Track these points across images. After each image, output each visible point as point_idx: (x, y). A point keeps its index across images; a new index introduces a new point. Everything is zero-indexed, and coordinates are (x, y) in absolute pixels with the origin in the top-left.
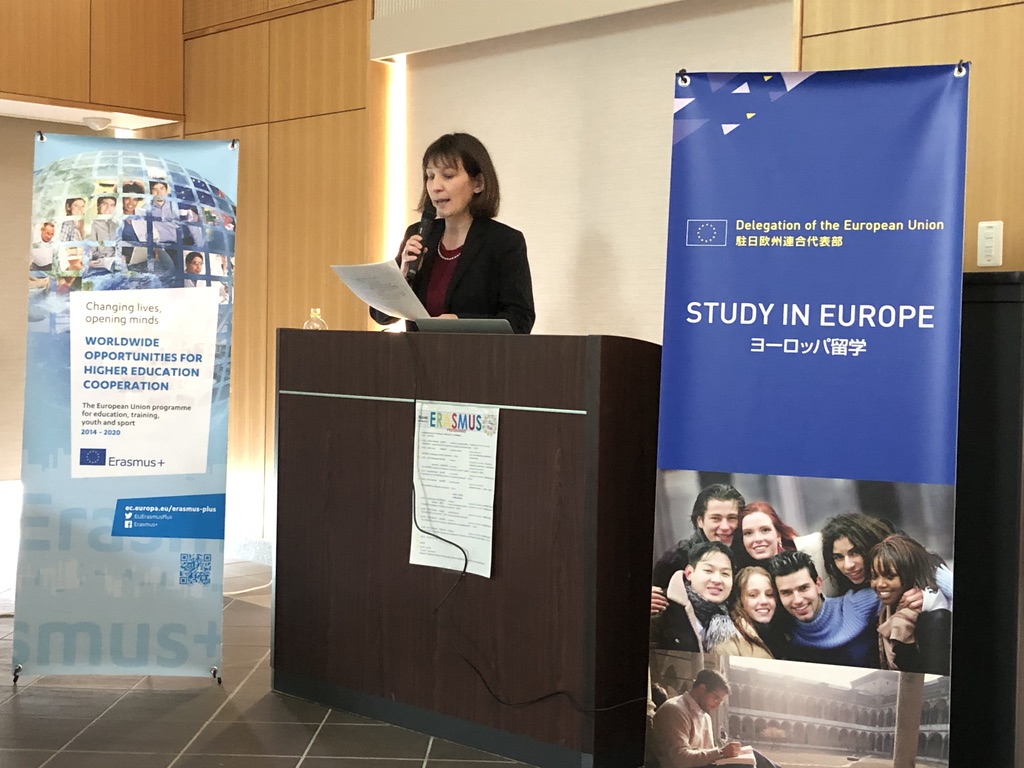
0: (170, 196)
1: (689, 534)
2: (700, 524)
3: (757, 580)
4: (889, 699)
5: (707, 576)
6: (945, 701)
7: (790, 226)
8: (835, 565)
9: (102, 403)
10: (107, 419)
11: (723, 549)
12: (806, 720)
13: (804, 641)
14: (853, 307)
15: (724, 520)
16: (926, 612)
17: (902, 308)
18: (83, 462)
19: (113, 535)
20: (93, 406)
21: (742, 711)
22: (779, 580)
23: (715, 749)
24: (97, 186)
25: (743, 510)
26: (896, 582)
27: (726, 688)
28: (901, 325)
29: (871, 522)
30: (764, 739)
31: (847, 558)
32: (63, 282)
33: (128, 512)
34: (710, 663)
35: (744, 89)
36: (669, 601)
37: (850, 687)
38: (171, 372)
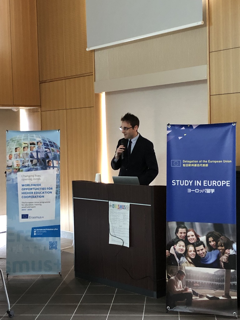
0: (42, 145)
1: (175, 237)
2: (177, 235)
3: (191, 248)
4: (223, 276)
5: (179, 247)
6: (236, 276)
7: (196, 162)
8: (209, 244)
9: (27, 202)
10: (28, 206)
11: (183, 241)
12: (204, 282)
13: (203, 263)
14: (211, 181)
16: (231, 255)
17: (223, 181)
18: (22, 218)
19: (31, 237)
20: (24, 203)
21: (188, 280)
22: (196, 248)
23: (183, 289)
24: (23, 144)
25: (187, 231)
26: (223, 248)
27: (185, 274)
28: (222, 185)
29: (217, 233)
30: (194, 286)
31: (212, 242)
32: (15, 170)
33: (35, 231)
34: (181, 268)
35: (183, 128)
36: (171, 254)
37: (214, 273)
38: (45, 193)
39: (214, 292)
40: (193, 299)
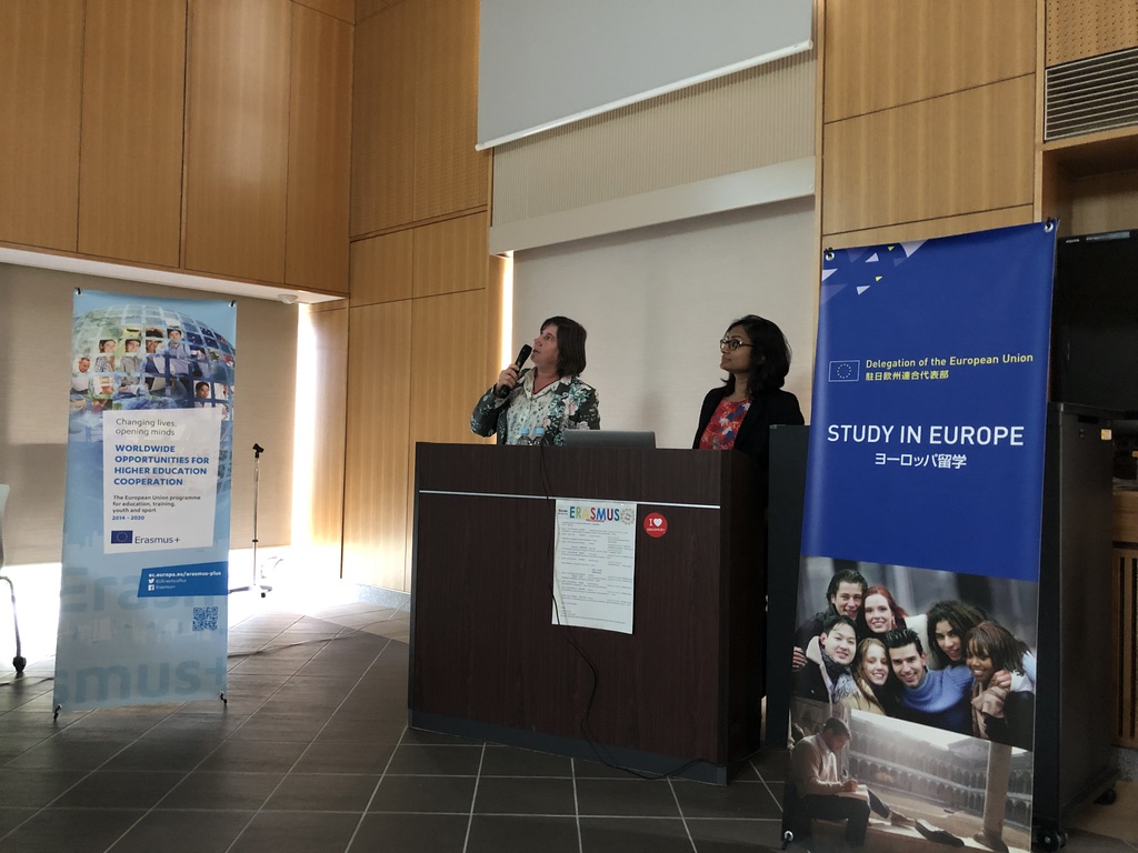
0: (183, 340)
1: (825, 608)
2: (833, 601)
3: (875, 650)
4: (980, 764)
5: (836, 643)
6: (1029, 774)
7: (907, 364)
8: (937, 643)
11: (850, 622)
12: (911, 771)
13: (911, 704)
14: (956, 428)
15: (851, 599)
16: (1013, 692)
17: (997, 429)
21: (859, 755)
22: (892, 651)
23: (838, 783)
25: (866, 592)
26: (987, 662)
27: (848, 734)
28: (996, 443)
29: (968, 609)
30: (876, 781)
31: (947, 638)
32: (97, 403)
34: (838, 712)
35: (874, 258)
36: (808, 659)
37: (947, 748)
39: (945, 816)
40: (870, 825)
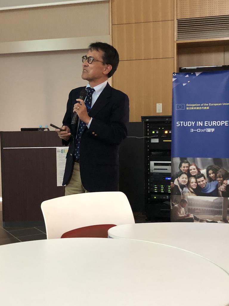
1: (178, 171)
2: (181, 169)
4: (221, 203)
5: (182, 179)
7: (198, 105)
8: (209, 176)
12: (204, 208)
13: (204, 192)
14: (212, 122)
16: (228, 185)
17: (222, 122)
21: (190, 207)
22: (197, 179)
23: (185, 215)
25: (190, 165)
26: (222, 179)
27: (187, 202)
28: (222, 125)
29: (216, 167)
30: (195, 212)
31: (211, 174)
34: (184, 197)
35: (187, 76)
36: (174, 185)
37: (213, 201)
39: (213, 217)
